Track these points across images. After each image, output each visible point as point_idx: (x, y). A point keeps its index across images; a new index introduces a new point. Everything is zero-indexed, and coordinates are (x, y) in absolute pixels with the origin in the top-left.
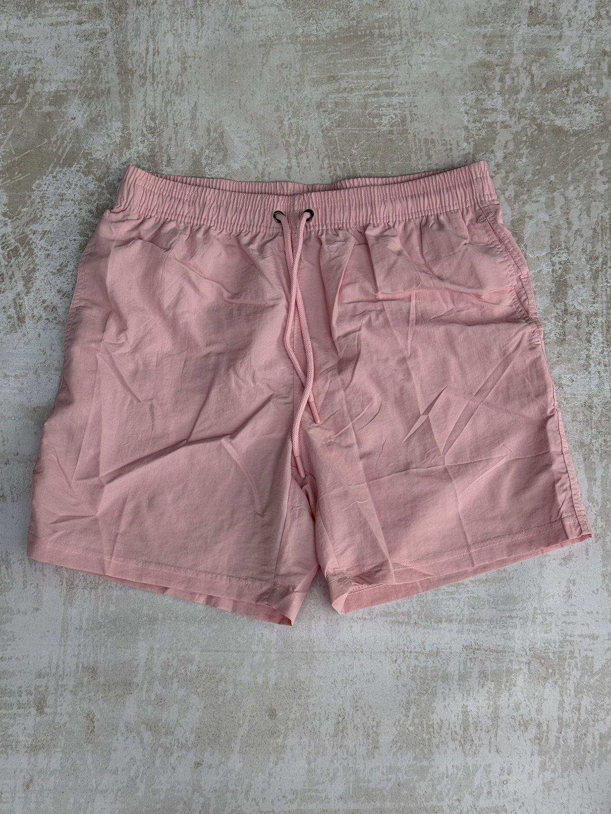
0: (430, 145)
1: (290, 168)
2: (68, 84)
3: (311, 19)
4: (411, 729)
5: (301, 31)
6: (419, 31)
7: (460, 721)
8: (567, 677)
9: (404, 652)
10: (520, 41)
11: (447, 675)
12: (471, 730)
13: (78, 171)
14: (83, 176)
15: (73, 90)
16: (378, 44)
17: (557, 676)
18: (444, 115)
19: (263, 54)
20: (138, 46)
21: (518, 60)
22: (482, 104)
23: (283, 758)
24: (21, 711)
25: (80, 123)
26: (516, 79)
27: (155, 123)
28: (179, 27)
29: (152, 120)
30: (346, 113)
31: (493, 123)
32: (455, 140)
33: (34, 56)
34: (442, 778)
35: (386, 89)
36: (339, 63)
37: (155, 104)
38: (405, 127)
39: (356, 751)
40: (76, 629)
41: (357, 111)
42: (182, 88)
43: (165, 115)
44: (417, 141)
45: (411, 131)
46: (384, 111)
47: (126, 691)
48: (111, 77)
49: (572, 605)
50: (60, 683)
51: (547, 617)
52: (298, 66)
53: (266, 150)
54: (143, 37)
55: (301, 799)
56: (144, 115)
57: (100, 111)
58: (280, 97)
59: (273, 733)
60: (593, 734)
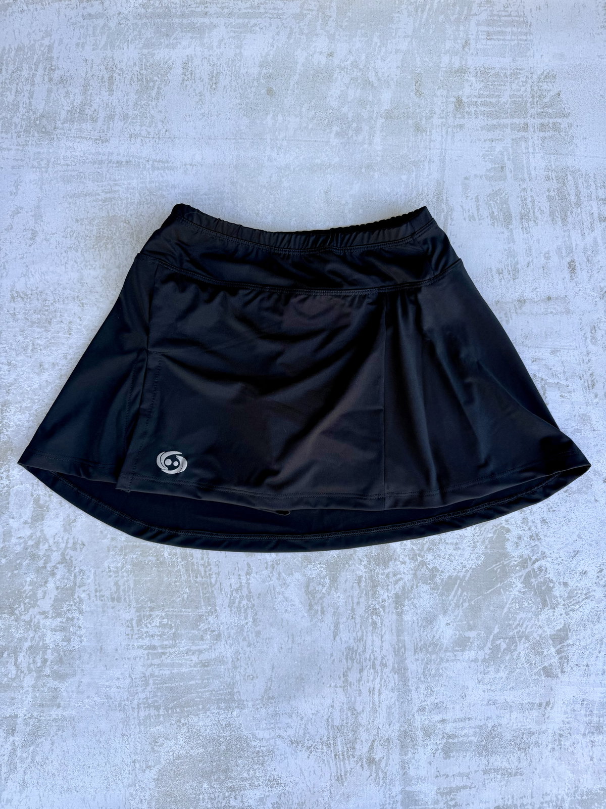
0: (115, 596)
1: (248, 574)
2: (454, 658)
3: (224, 725)
4: (156, 78)
5: (235, 713)
6: (121, 712)
7: (115, 83)
8: (24, 117)
9: (159, 138)
10: (26, 700)
11: (124, 120)
12: (107, 76)
13: (442, 572)
14: (438, 567)
15: (450, 652)
16: (160, 699)
17: (32, 118)
18: (101, 626)
19: (270, 689)
20: (388, 697)
21: (29, 681)
22: (65, 636)
23: (262, 57)
24: (475, 99)
25: (442, 620)
26: (31, 661)
27: (372, 619)
28: (350, 717)
29: (375, 622)
30: (193, 629)
31: (56, 617)
32: (92, 600)
33: (485, 687)
34: (132, 40)
35: (155, 653)
36: (199, 680)
37: (373, 638)
38: (138, 614)
39: (202, 61)
40: (433, 162)
41: (182, 631)
42: (347, 655)
43: (363, 628)
44: (127, 600)
45: (133, 610)
46: (157, 631)
47: (390, 112)
48: (413, 666)
49: (14, 174)
50: (444, 120)
51: (37, 165)
52: (238, 678)
53: (269, 592)
54: (384, 706)
55: (248, 26)
56: (383, 627)
57: (423, 632)
58: (255, 646)
59: (270, 77)
60: (7, 72)
